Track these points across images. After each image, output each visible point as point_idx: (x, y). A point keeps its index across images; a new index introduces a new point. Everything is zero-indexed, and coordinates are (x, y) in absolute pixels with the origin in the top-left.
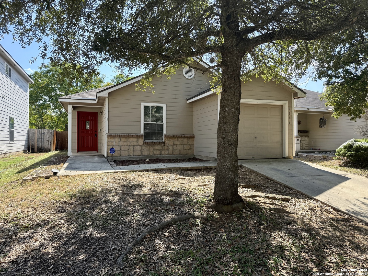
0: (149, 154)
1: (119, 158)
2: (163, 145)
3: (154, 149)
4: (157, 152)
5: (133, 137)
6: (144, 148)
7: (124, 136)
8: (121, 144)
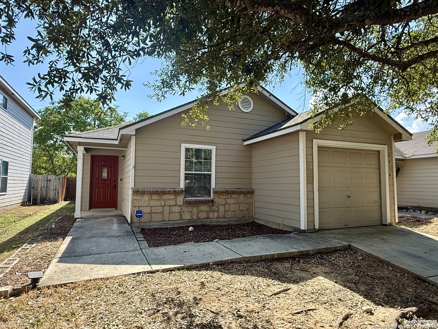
0: (192, 217)
1: (148, 224)
2: (211, 204)
3: (198, 211)
4: (203, 215)
5: (169, 193)
6: (184, 209)
7: (156, 193)
8: (152, 203)
